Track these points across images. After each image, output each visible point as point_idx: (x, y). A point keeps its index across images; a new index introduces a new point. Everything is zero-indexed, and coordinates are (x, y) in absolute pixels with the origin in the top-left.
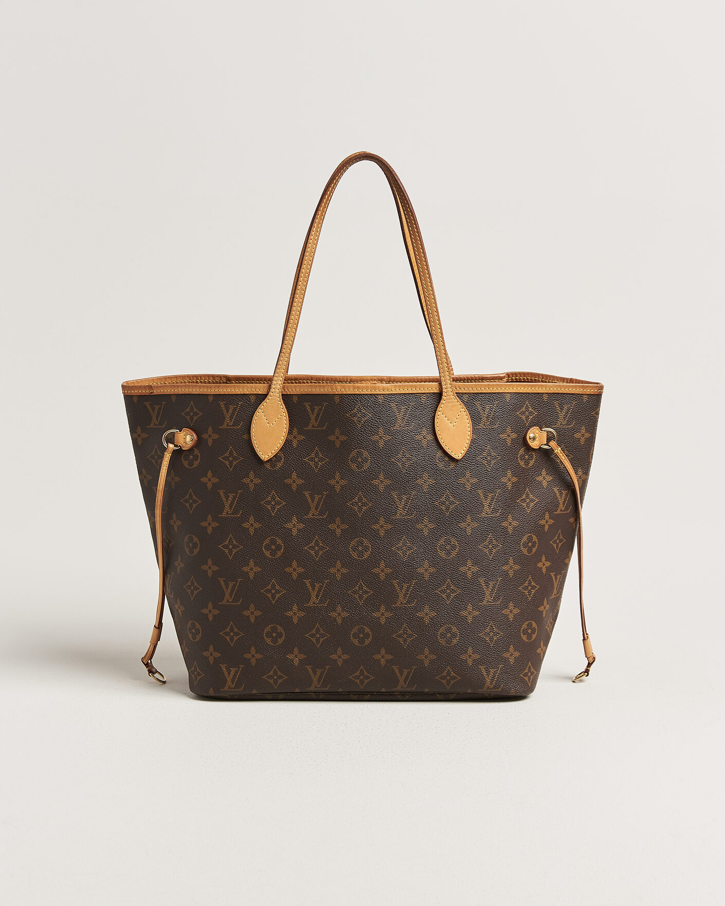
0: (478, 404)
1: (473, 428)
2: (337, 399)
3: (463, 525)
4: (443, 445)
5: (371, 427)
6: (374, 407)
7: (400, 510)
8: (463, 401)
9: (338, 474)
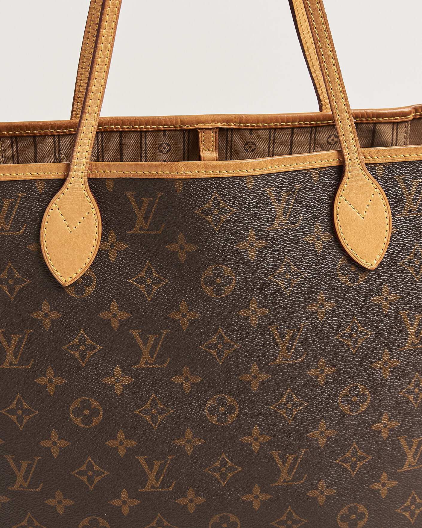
0: (399, 179)
1: (393, 217)
2: (179, 187)
3: (377, 365)
4: (348, 249)
5: (235, 229)
6: (240, 197)
7: (283, 352)
8: (376, 176)
9: (184, 303)
